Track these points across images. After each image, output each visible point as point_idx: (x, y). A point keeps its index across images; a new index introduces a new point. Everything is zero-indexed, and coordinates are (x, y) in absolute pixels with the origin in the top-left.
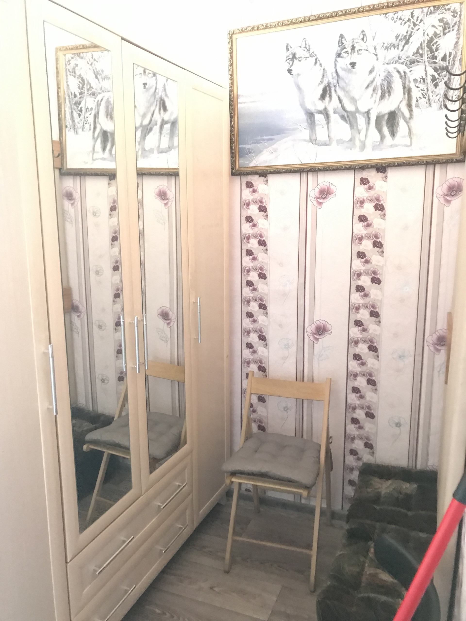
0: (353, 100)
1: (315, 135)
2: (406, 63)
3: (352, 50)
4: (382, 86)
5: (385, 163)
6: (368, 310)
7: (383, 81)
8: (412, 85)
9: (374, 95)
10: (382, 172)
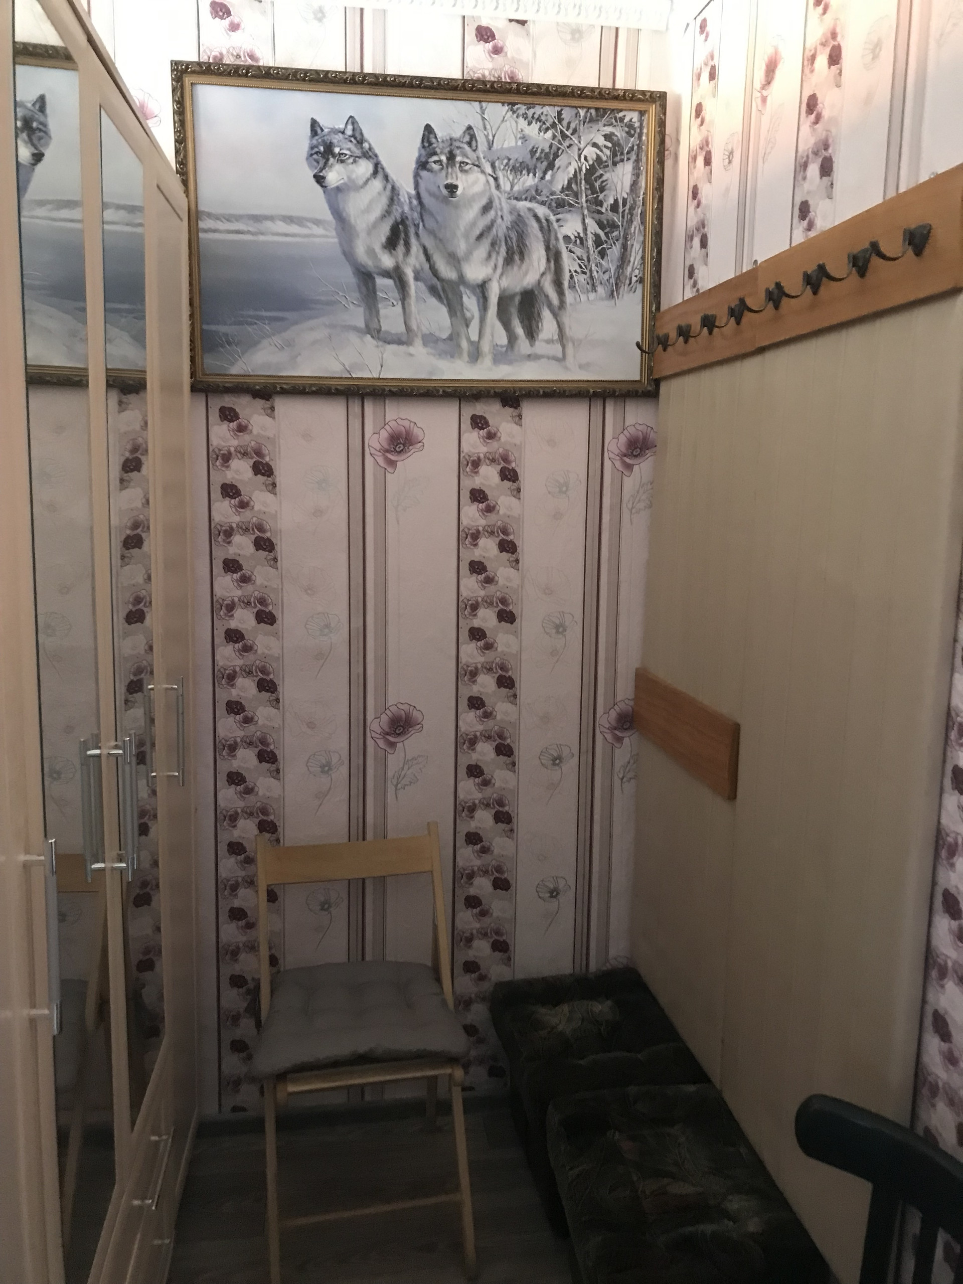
0: (454, 260)
1: (376, 320)
2: (550, 204)
3: (448, 159)
4: (508, 239)
5: (521, 389)
6: (494, 675)
7: (510, 232)
8: (562, 246)
9: (494, 256)
10: (511, 406)
